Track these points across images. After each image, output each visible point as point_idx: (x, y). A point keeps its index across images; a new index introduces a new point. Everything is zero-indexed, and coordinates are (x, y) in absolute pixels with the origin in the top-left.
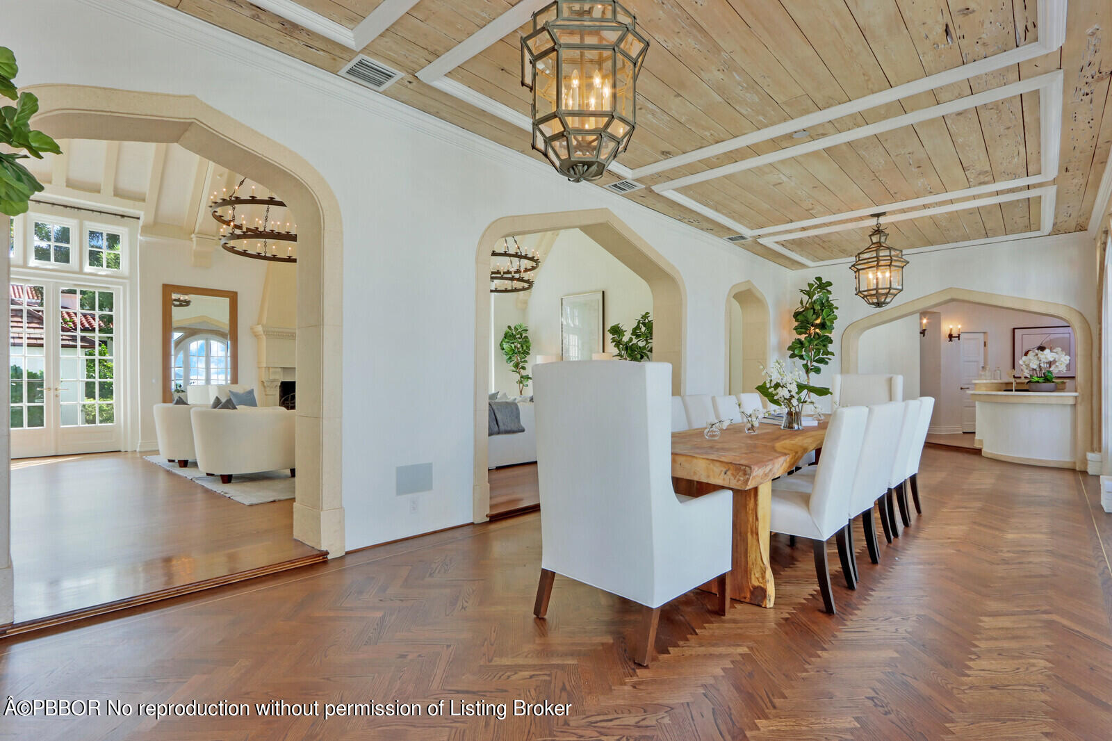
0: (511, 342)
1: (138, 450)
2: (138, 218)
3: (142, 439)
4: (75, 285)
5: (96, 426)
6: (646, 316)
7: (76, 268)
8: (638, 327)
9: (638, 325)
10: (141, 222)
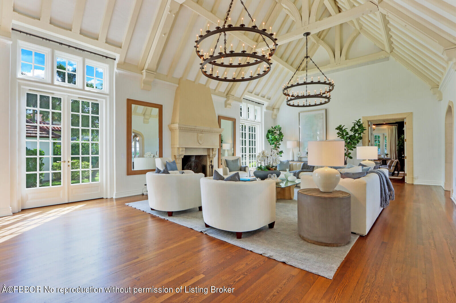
0: (272, 134)
1: (114, 197)
2: (115, 59)
3: (116, 191)
4: (79, 98)
5: (90, 184)
6: (359, 122)
7: (81, 87)
8: (354, 127)
9: (355, 126)
10: (116, 62)
